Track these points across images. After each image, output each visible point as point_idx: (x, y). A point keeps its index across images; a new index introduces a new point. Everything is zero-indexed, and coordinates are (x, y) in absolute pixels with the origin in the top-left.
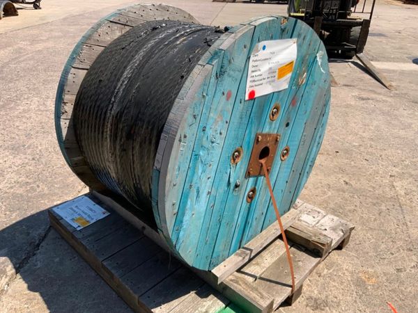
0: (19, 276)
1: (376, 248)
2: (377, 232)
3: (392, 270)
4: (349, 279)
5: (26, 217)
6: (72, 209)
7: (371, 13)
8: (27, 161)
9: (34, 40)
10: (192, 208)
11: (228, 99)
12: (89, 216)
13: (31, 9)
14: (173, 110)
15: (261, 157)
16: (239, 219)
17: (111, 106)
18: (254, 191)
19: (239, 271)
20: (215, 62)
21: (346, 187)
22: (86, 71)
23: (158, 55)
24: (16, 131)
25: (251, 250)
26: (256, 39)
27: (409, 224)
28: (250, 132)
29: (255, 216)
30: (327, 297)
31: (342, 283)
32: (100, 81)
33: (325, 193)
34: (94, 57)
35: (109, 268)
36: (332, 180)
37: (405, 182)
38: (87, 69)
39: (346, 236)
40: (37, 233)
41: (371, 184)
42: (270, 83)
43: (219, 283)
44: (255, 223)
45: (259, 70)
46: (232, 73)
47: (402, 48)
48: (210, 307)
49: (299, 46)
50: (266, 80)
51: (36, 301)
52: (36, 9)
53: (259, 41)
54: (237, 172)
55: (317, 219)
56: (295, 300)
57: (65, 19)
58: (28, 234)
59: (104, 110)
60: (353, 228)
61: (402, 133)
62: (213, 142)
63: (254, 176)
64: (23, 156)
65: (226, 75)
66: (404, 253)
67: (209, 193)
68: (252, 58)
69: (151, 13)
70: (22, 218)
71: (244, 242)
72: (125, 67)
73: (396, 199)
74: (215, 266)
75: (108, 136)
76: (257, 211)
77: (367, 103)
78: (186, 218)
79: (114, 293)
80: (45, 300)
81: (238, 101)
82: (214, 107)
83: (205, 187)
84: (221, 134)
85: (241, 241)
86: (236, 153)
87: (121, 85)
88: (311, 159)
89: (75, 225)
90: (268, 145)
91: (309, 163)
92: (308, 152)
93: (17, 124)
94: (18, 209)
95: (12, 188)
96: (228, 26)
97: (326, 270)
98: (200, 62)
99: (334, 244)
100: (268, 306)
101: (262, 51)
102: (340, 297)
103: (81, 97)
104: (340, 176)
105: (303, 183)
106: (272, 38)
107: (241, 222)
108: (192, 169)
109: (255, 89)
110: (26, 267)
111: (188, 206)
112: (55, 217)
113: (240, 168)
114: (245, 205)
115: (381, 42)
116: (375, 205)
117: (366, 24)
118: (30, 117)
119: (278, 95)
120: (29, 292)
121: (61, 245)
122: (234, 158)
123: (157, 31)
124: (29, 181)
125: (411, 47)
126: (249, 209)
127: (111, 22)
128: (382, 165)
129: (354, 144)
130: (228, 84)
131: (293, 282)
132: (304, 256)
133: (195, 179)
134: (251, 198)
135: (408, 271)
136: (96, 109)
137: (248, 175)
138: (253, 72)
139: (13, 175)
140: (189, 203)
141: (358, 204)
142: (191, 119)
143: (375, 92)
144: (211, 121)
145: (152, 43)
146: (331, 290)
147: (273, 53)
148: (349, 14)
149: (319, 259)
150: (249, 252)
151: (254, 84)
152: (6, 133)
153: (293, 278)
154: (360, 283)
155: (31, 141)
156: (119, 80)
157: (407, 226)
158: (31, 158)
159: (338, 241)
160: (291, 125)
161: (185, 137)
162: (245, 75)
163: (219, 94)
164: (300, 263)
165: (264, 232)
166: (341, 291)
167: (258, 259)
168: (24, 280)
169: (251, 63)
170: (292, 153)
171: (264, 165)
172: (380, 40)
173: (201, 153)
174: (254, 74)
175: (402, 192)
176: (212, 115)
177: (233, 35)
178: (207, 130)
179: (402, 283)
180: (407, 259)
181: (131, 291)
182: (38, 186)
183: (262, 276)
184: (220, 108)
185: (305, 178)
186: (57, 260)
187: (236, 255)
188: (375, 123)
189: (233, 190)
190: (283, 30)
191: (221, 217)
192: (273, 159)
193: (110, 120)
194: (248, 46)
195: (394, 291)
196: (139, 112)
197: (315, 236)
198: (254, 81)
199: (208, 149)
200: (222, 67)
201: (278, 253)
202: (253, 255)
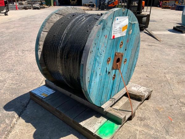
0: (20, 118)
1: (161, 98)
2: (161, 93)
3: (168, 106)
4: (153, 110)
5: (19, 96)
6: (39, 91)
7: (150, 12)
8: (15, 75)
9: (8, 28)
10: (94, 80)
11: (106, 38)
12: (47, 93)
13: (3, 15)
14: (88, 42)
15: (117, 62)
16: (110, 86)
17: (60, 44)
18: (115, 75)
19: (111, 107)
20: (102, 24)
21: (147, 78)
22: (47, 33)
23: (77, 24)
24: (7, 64)
25: (115, 99)
26: (115, 16)
27: (173, 89)
28: (113, 52)
29: (116, 86)
30: (145, 116)
31: (150, 111)
32: (54, 36)
33: (139, 80)
34: (50, 27)
35: (59, 110)
36: (141, 75)
37: (170, 75)
38: (48, 32)
39: (150, 94)
40: (25, 102)
41: (157, 76)
42: (120, 33)
43: (104, 111)
44: (115, 89)
45: (116, 28)
46: (107, 28)
47: (163, 26)
48: (101, 121)
49: (129, 19)
50: (118, 32)
51: (30, 126)
52: (6, 15)
53: (116, 17)
54: (109, 67)
55: (138, 89)
56: (133, 118)
57: (19, 19)
58: (21, 102)
59: (57, 46)
60: (152, 91)
61: (167, 57)
62: (101, 54)
63: (115, 69)
64: (13, 74)
65: (105, 29)
66: (172, 100)
67: (100, 74)
68: (114, 23)
69: (70, 10)
70: (17, 97)
71: (112, 96)
72: (64, 30)
73: (167, 81)
74: (102, 105)
75: (59, 56)
76: (116, 84)
77: (151, 47)
78: (92, 84)
79: (61, 121)
80: (33, 126)
81: (109, 39)
82: (101, 41)
83: (99, 72)
84: (104, 51)
85: (111, 96)
86: (109, 60)
87: (64, 36)
88: (134, 65)
89: (42, 96)
90: (119, 57)
91: (134, 66)
92: (133, 62)
93: (7, 61)
94: (15, 93)
95: (10, 86)
96: (102, 13)
97: (143, 107)
98: (96, 24)
99: (146, 97)
100: (124, 118)
101: (117, 21)
102: (150, 116)
103: (46, 43)
104: (144, 74)
105: (132, 74)
106: (120, 16)
107: (111, 88)
108: (94, 64)
109: (115, 35)
110: (23, 114)
111: (93, 79)
112: (33, 94)
113: (110, 66)
114: (112, 81)
115: (154, 24)
116: (159, 83)
117: (148, 16)
118: (13, 58)
119: (122, 38)
120: (26, 123)
121: (36, 105)
122: (108, 61)
123: (75, 16)
124: (18, 83)
125: (167, 25)
126: (113, 82)
127: (56, 13)
128: (160, 69)
129: (149, 62)
130: (106, 32)
131: (132, 110)
132: (135, 101)
133: (95, 68)
134: (114, 78)
135: (174, 105)
136: (53, 46)
137: (113, 69)
138: (114, 28)
139: (10, 81)
140: (93, 78)
141: (153, 84)
142: (94, 45)
143: (154, 43)
144: (100, 46)
145: (74, 20)
146: (146, 114)
147: (120, 21)
148: (141, 12)
149: (140, 102)
150: (114, 100)
151: (114, 33)
152: (3, 65)
153: (132, 109)
154: (157, 111)
155: (15, 68)
156: (62, 35)
157: (172, 90)
158: (16, 74)
159: (147, 96)
160: (127, 50)
161: (92, 51)
162: (111, 29)
163: (103, 36)
164: (134, 104)
165: (119, 93)
166: (150, 114)
167: (117, 103)
168: (23, 119)
169: (113, 25)
170: (127, 61)
171: (118, 65)
172: (154, 23)
173: (97, 58)
174: (114, 29)
175: (169, 79)
176: (101, 44)
177: (107, 14)
178: (99, 49)
179: (173, 110)
180: (173, 101)
181: (70, 118)
182: (22, 84)
183: (120, 109)
184: (103, 41)
185: (132, 72)
186: (35, 111)
187: (110, 101)
188: (156, 54)
189: (108, 74)
190: (123, 13)
191: (104, 84)
192: (121, 62)
193: (60, 50)
194: (112, 18)
195: (170, 113)
196: (72, 46)
197: (138, 93)
198: (114, 32)
199: (100, 57)
200: (104, 26)
201: (124, 101)
202: (116, 101)
